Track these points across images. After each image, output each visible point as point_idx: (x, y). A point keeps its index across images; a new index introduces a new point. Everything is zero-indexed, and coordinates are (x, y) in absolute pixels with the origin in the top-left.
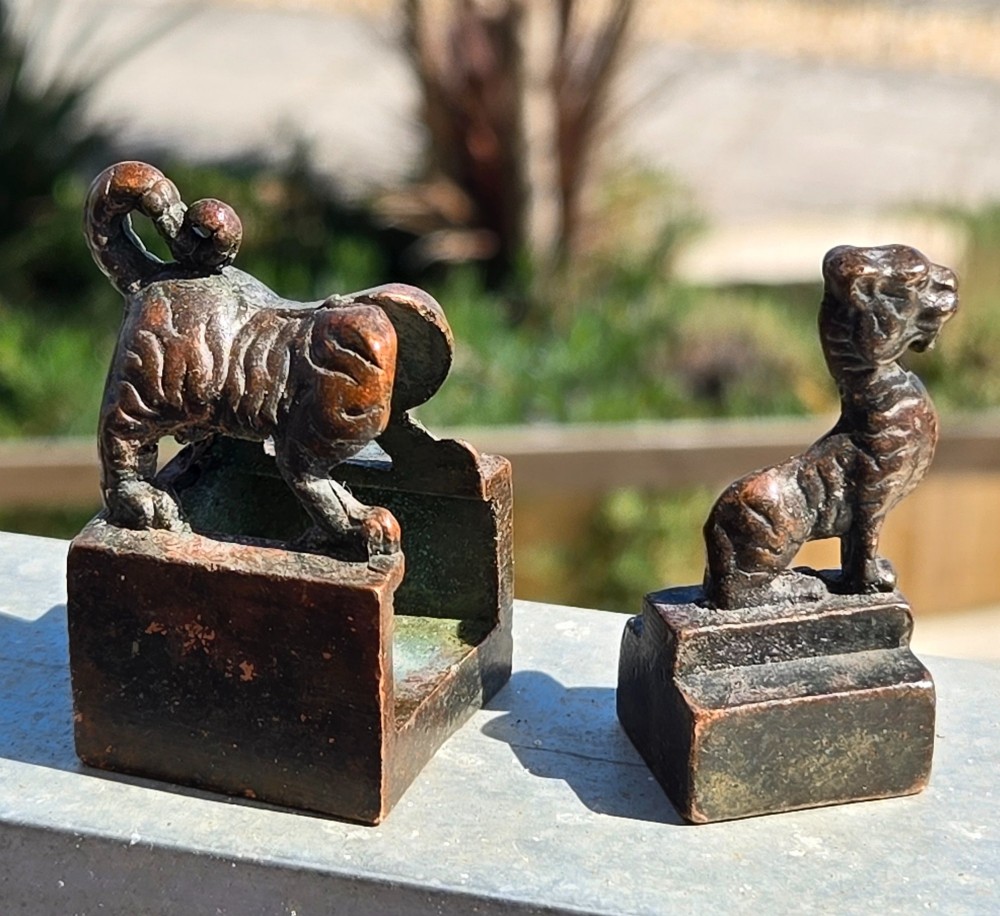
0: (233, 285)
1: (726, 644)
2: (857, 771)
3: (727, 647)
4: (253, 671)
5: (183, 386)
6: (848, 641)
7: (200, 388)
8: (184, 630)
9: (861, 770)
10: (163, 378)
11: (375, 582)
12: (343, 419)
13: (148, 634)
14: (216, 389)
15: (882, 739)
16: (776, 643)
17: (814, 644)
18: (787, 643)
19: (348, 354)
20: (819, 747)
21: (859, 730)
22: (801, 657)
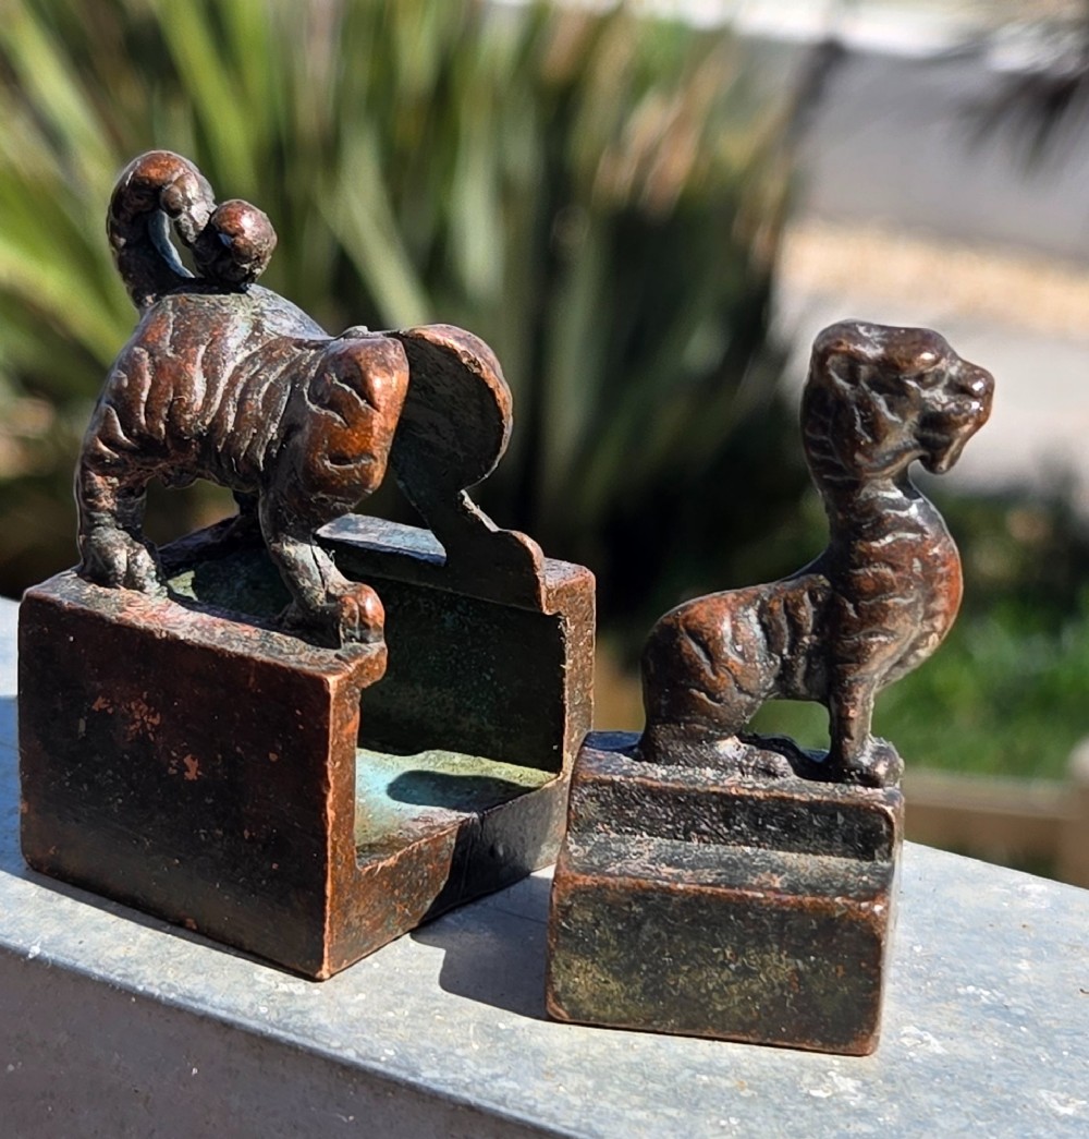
0: (255, 307)
1: (638, 803)
2: (773, 1002)
3: (639, 807)
4: (198, 769)
5: (168, 416)
6: (804, 837)
7: (185, 420)
8: (130, 709)
9: (778, 1002)
10: (147, 403)
11: (333, 671)
12: (326, 467)
13: (94, 711)
14: (203, 423)
15: (808, 968)
16: (705, 817)
17: (757, 829)
18: (720, 821)
19: (343, 388)
20: (721, 958)
21: (776, 947)
22: (740, 844)
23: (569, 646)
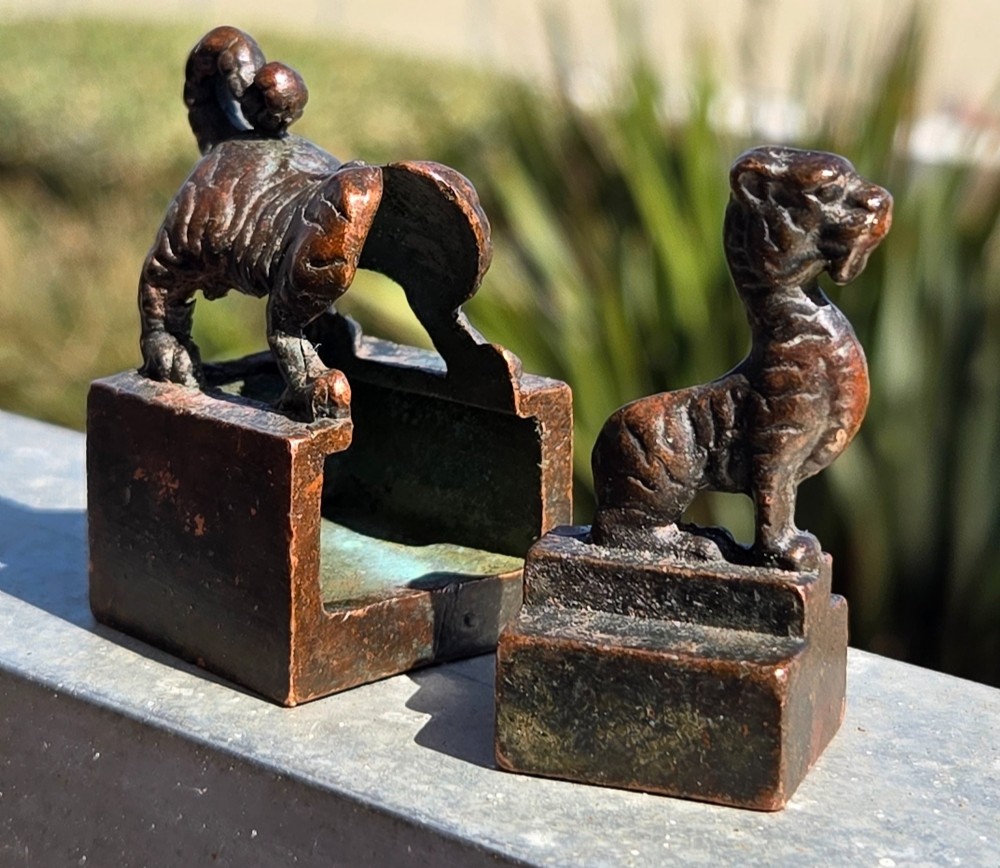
0: (286, 150)
1: (583, 579)
3: (584, 583)
5: (204, 235)
6: (726, 613)
7: (216, 238)
8: (159, 477)
10: (189, 226)
12: (307, 269)
13: (136, 480)
14: (229, 240)
15: (717, 726)
16: (640, 593)
17: (685, 606)
18: (653, 597)
19: (326, 204)
20: (642, 715)
21: (689, 706)
22: (671, 618)
23: (544, 448)
